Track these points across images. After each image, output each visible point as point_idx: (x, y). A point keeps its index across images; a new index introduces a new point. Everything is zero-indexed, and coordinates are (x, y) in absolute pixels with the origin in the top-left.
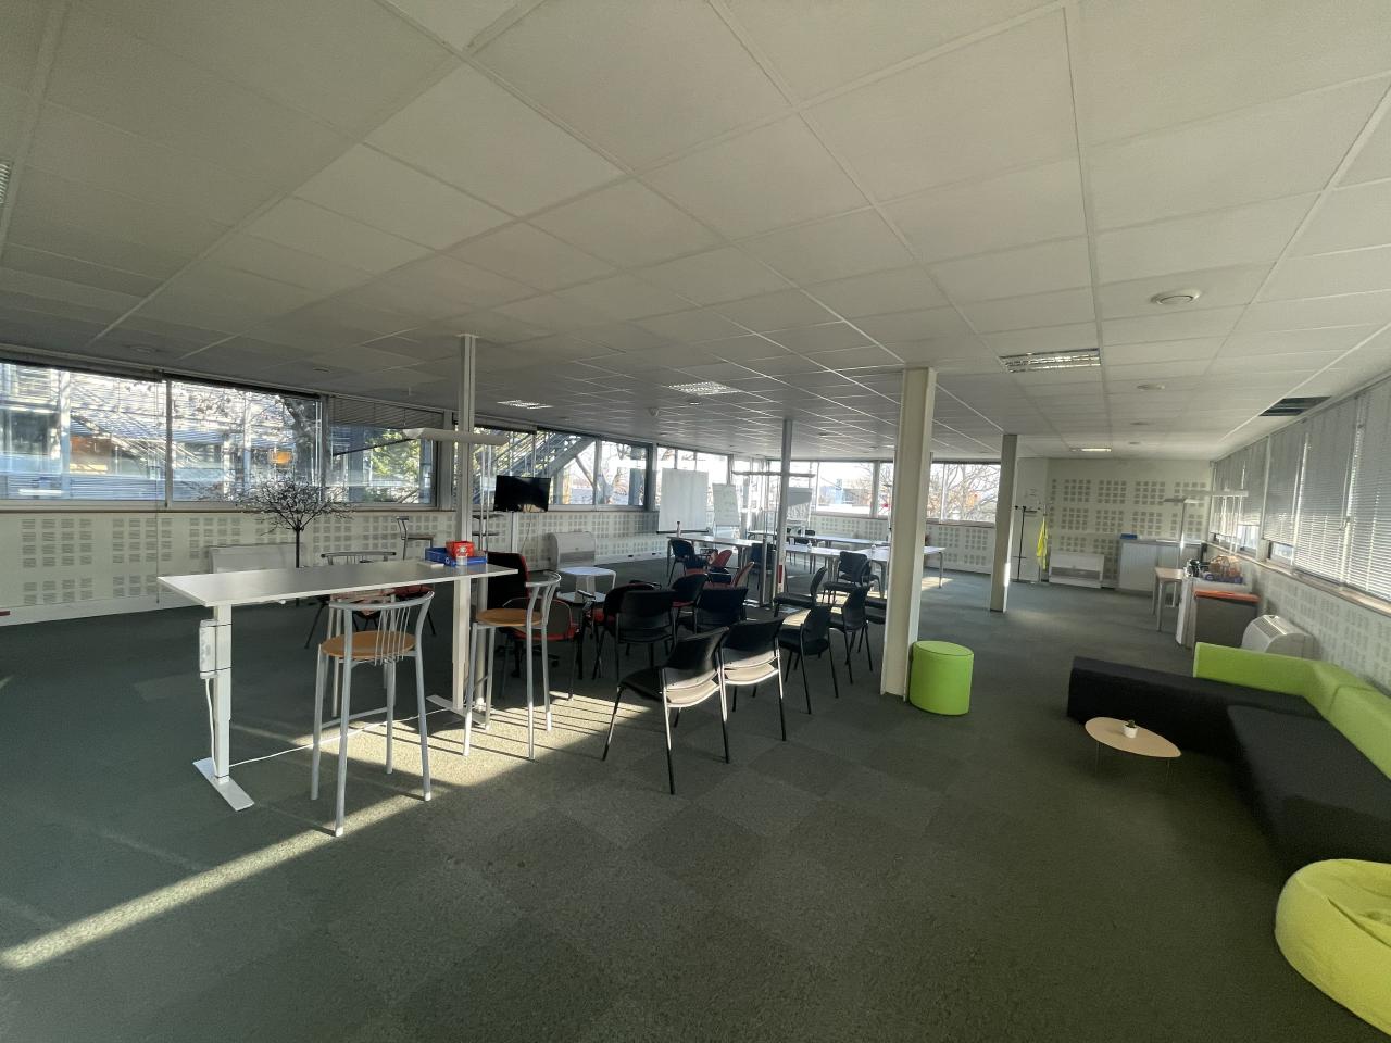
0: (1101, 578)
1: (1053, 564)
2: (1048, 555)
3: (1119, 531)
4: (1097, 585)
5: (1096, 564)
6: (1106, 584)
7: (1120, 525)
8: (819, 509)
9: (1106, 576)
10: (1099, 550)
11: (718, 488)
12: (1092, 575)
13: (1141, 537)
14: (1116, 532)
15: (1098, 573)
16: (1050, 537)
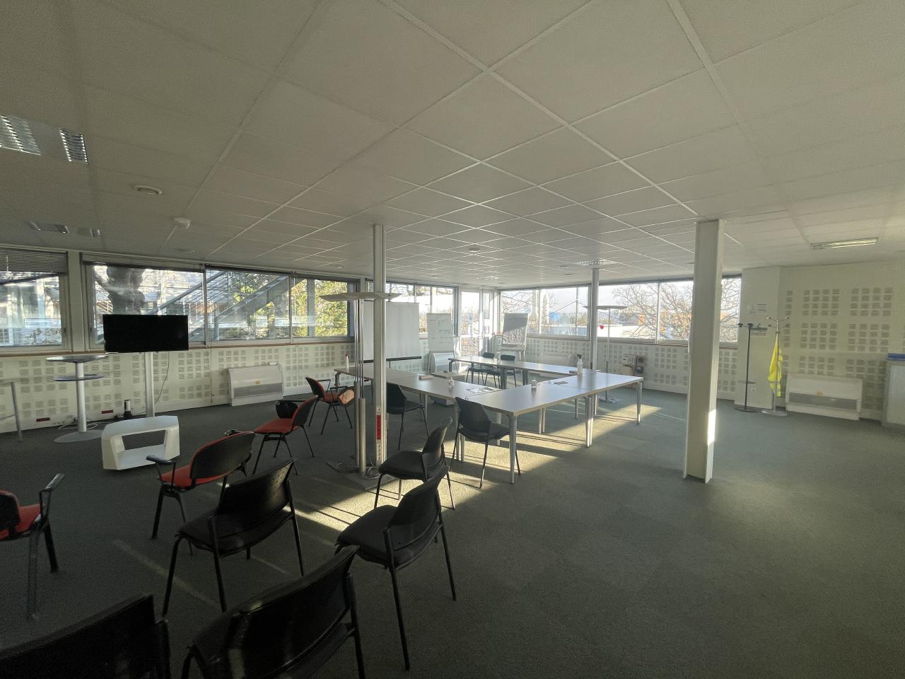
0: (859, 406)
1: (791, 389)
2: (785, 377)
3: (883, 349)
4: (854, 416)
5: (852, 391)
6: (867, 414)
7: (884, 343)
9: (866, 405)
10: (855, 373)
12: (846, 404)
14: (878, 351)
15: (854, 401)
16: (785, 357)
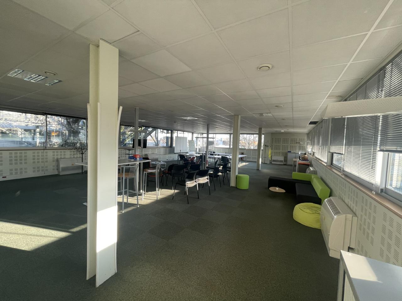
1: (273, 159)
2: (271, 156)
6: (285, 163)
8: (216, 146)
10: (283, 155)
11: (190, 142)
12: (281, 161)
13: (292, 152)
14: (287, 151)
15: (283, 161)
16: (272, 152)
